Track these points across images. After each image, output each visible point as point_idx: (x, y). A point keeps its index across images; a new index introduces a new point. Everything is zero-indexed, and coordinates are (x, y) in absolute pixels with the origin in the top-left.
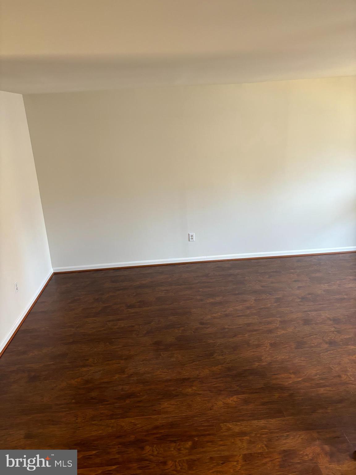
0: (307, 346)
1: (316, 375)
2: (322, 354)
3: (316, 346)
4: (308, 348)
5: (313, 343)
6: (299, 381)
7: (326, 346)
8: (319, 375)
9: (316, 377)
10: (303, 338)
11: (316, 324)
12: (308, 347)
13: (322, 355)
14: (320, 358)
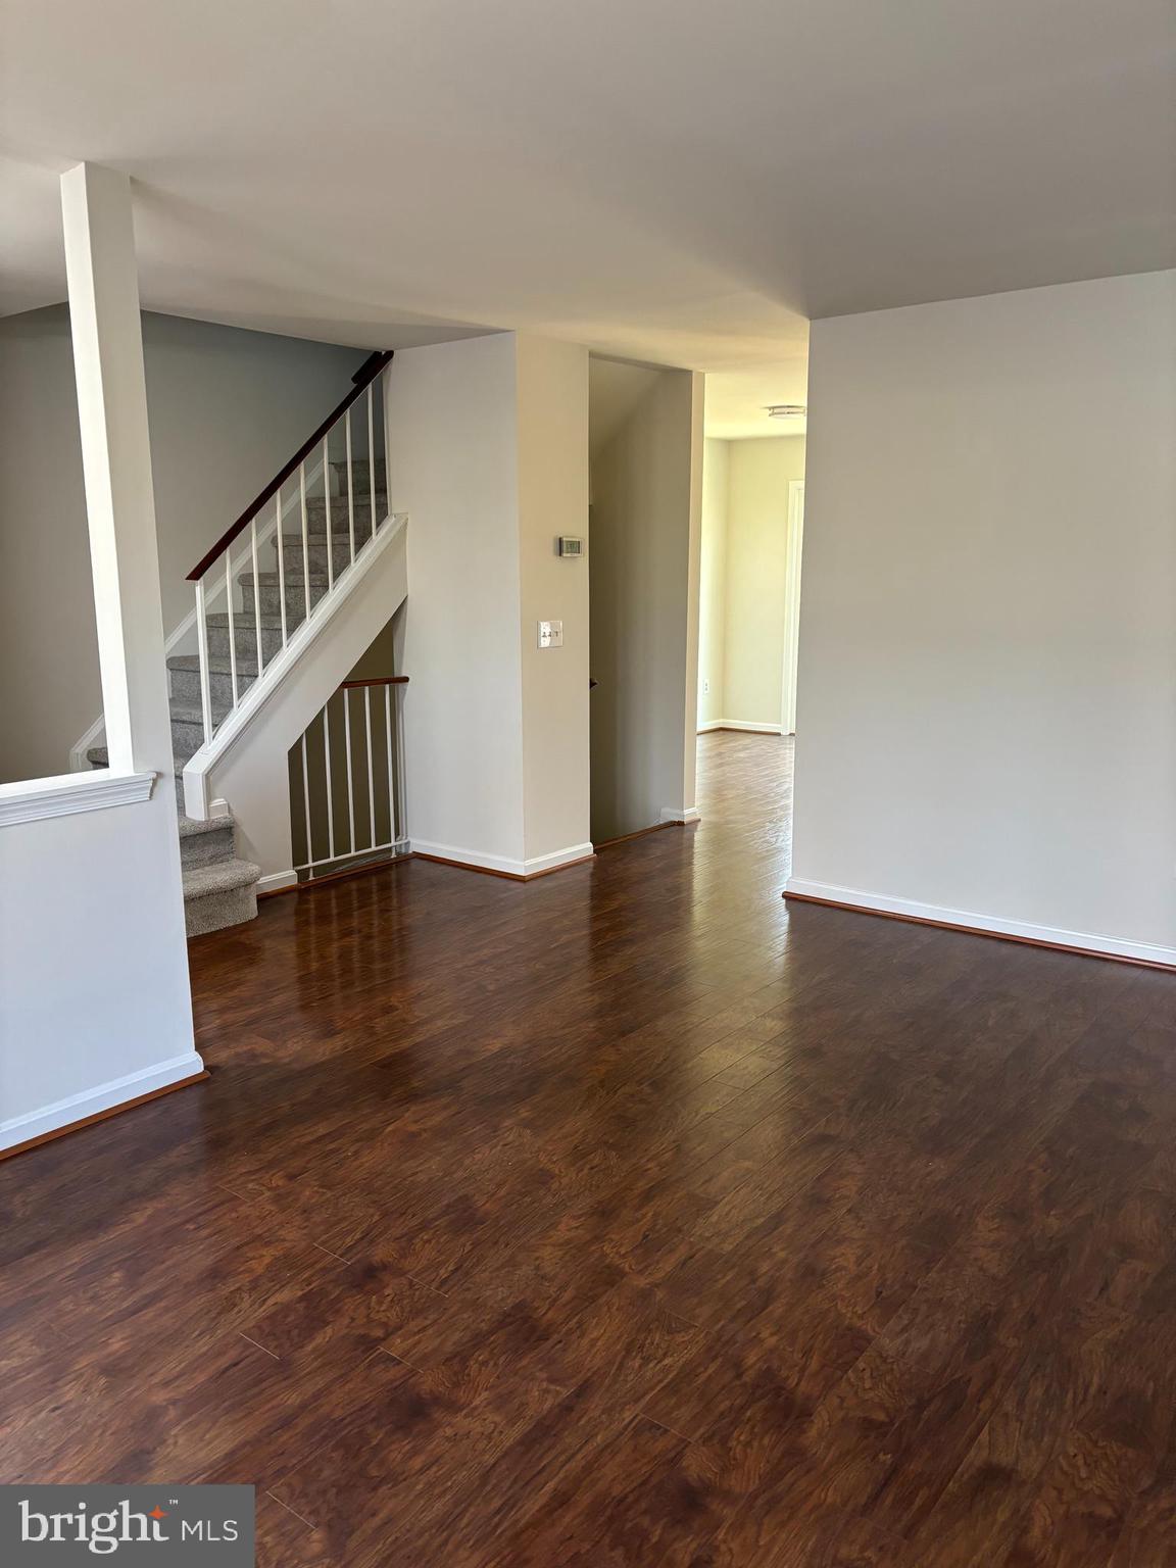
0: (442, 1222)
1: (356, 1153)
2: (376, 1218)
3: (413, 1238)
4: (431, 1216)
5: (429, 1241)
6: (389, 1124)
7: (381, 1253)
8: (348, 1157)
9: (353, 1149)
10: (475, 1245)
11: (478, 1340)
12: (436, 1219)
13: (372, 1216)
14: (375, 1202)
